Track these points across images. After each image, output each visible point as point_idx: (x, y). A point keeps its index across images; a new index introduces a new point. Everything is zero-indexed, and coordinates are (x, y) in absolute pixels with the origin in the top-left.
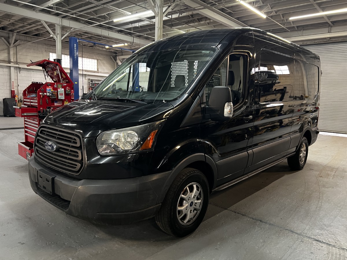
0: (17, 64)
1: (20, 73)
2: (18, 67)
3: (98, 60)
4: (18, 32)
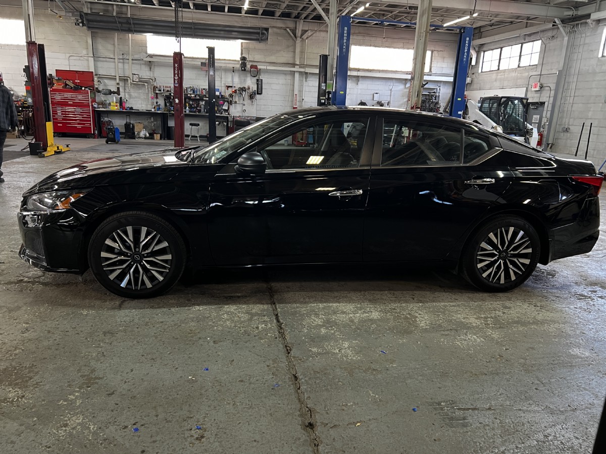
0: (304, 67)
1: (306, 81)
2: (305, 72)
3: (432, 52)
4: (305, 19)
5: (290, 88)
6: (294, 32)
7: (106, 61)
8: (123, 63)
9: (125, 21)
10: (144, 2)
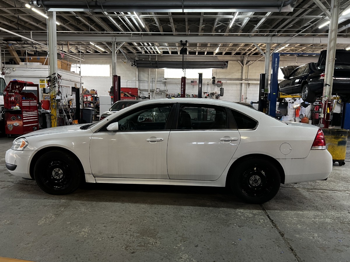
0: (247, 81)
1: (249, 88)
2: (248, 83)
4: (248, 55)
5: (239, 92)
6: (242, 62)
7: (144, 83)
8: (152, 83)
9: (155, 63)
10: (164, 52)
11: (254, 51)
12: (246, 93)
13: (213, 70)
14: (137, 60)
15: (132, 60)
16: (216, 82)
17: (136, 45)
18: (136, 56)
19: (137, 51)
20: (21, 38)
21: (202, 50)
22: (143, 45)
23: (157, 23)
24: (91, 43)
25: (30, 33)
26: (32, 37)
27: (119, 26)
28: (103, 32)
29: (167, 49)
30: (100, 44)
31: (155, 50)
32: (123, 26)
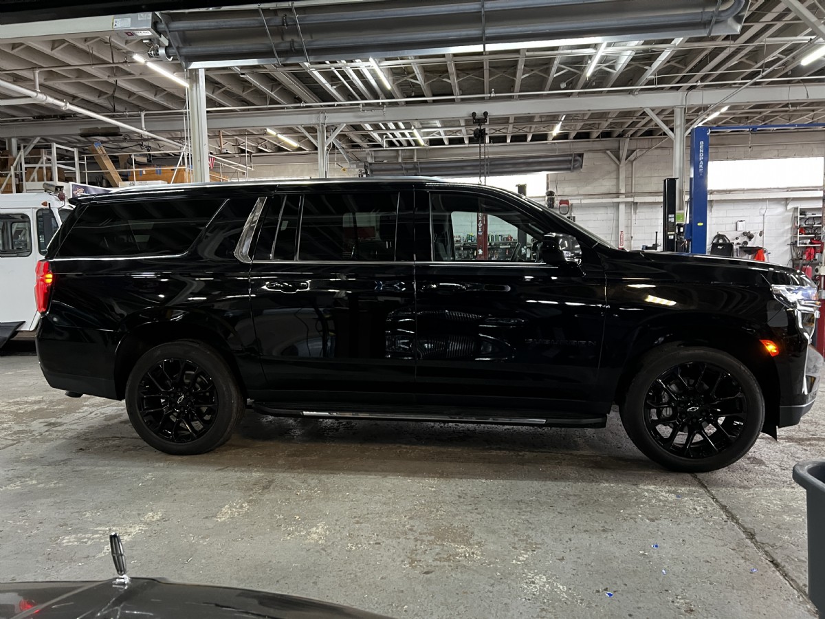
0: (631, 197)
1: (636, 213)
2: (633, 202)
4: (631, 136)
5: (612, 224)
6: (617, 154)
9: (411, 166)
10: (432, 142)
11: (644, 126)
12: (629, 227)
13: (547, 175)
14: (370, 164)
15: (360, 164)
16: (557, 203)
17: (370, 128)
18: (368, 154)
19: (370, 141)
20: (118, 128)
21: (521, 131)
22: (384, 128)
23: (419, 77)
24: (269, 131)
25: (140, 116)
26: (143, 126)
27: (332, 89)
28: (298, 105)
29: (439, 134)
30: (289, 131)
31: (412, 137)
32: (342, 89)
